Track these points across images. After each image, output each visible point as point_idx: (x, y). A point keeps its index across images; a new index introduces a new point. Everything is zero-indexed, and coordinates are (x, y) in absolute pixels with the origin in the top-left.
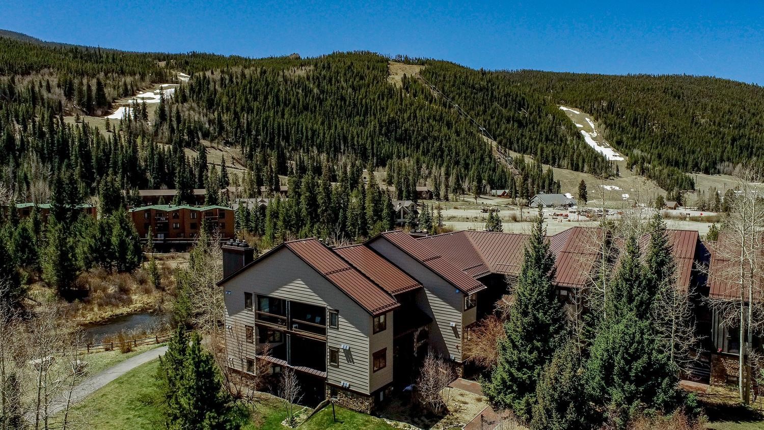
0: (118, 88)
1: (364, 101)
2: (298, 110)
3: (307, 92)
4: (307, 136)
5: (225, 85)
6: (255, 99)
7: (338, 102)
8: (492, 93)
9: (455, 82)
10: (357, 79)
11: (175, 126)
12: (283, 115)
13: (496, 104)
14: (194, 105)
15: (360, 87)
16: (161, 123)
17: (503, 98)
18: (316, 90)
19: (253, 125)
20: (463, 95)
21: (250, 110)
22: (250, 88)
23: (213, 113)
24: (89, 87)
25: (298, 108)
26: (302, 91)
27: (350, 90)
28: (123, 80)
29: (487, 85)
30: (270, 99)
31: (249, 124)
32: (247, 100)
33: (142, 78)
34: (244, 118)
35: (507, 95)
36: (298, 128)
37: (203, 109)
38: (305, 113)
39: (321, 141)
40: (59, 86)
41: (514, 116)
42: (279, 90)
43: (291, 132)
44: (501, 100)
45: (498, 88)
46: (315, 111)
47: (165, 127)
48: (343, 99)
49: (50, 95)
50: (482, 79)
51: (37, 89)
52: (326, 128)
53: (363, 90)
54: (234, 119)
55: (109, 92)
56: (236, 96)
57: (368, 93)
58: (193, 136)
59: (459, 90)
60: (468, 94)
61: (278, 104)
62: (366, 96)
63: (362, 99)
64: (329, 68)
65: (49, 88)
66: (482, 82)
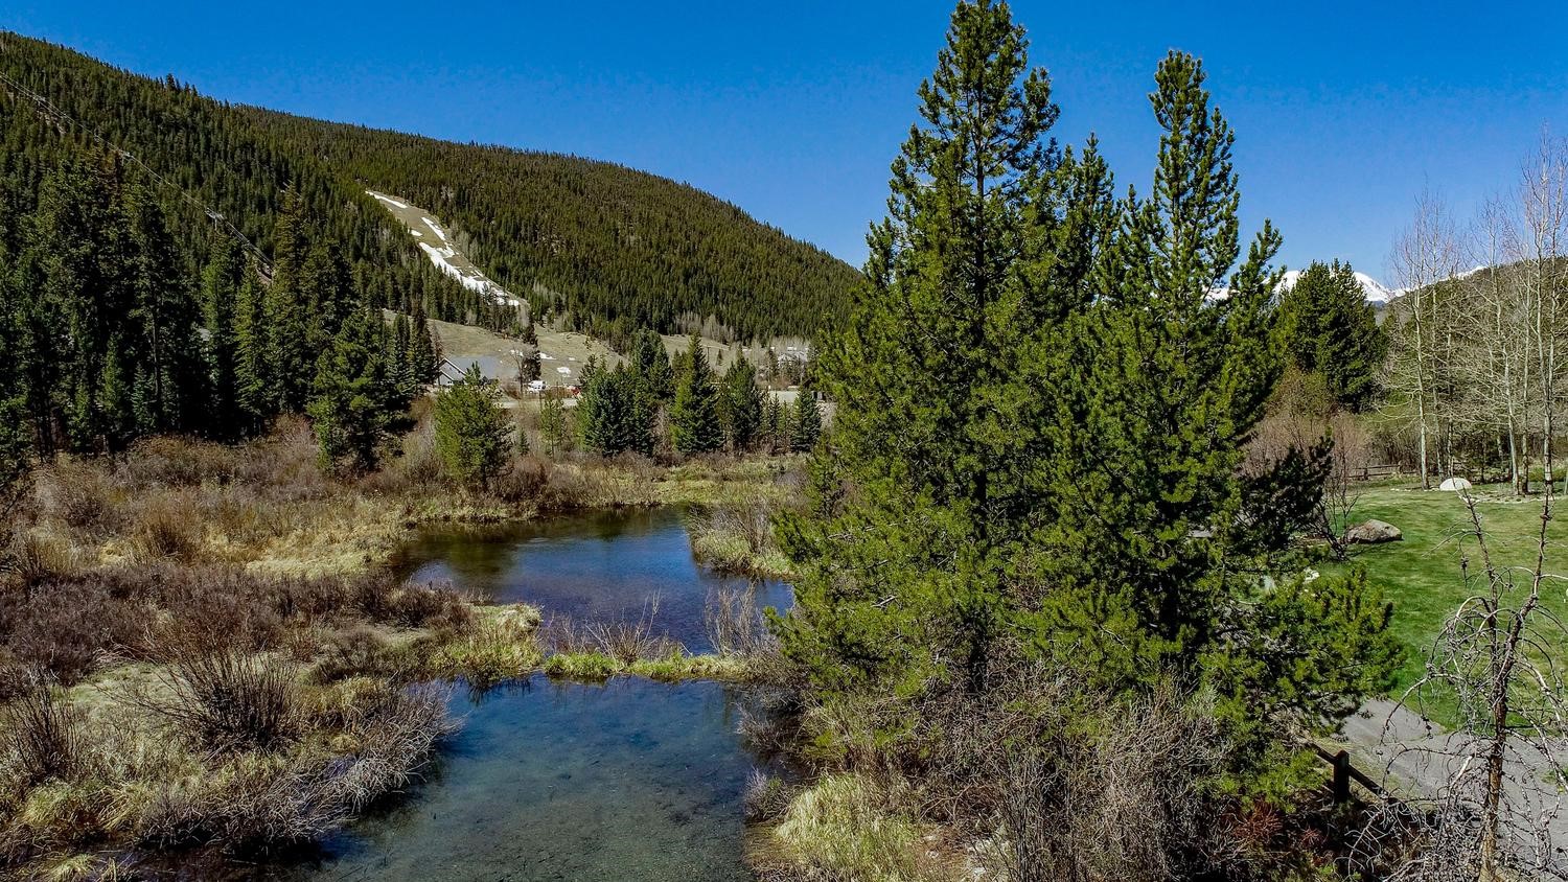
8: (208, 141)
9: (101, 95)
13: (220, 166)
17: (238, 152)
20: (134, 131)
29: (191, 116)
35: (248, 146)
41: (271, 197)
44: (233, 157)
45: (220, 127)
50: (176, 102)
59: (119, 116)
60: (147, 132)
66: (177, 109)
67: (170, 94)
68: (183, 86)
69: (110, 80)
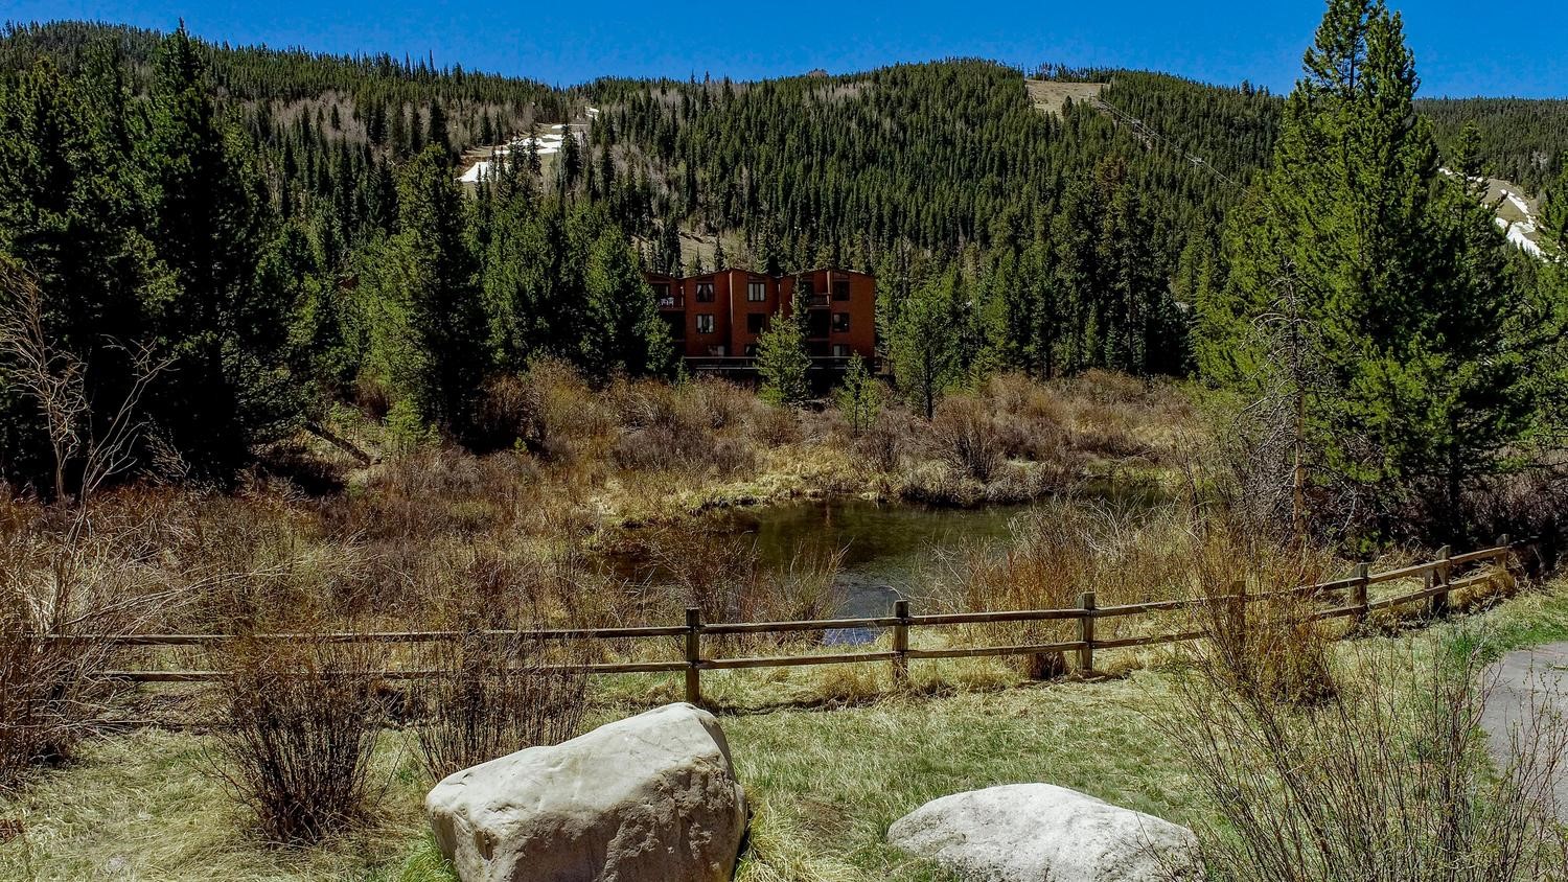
0: (472, 126)
1: (995, 145)
2: (854, 164)
3: (870, 127)
4: (880, 217)
5: (695, 111)
6: (761, 139)
7: (939, 150)
9: (1185, 111)
10: (973, 103)
11: (600, 186)
12: (822, 170)
14: (634, 149)
15: (982, 118)
16: (570, 180)
18: (887, 123)
19: (763, 190)
20: (1209, 138)
21: (751, 161)
22: (748, 119)
23: (676, 165)
24: (416, 117)
25: (854, 158)
26: (859, 125)
27: (960, 125)
28: (481, 111)
29: (1261, 116)
30: (791, 140)
31: (754, 189)
32: (743, 140)
33: (518, 110)
34: (743, 177)
36: (858, 198)
37: (652, 158)
38: (871, 168)
39: (912, 228)
40: (356, 116)
42: (808, 123)
43: (844, 207)
46: (892, 164)
47: (580, 187)
48: (948, 142)
49: (339, 135)
50: (1248, 105)
51: (313, 123)
52: (920, 200)
53: (990, 123)
54: (722, 178)
55: (456, 131)
56: (720, 134)
57: (1000, 131)
58: (641, 208)
59: (1197, 127)
60: (1220, 137)
61: (810, 153)
62: (997, 137)
63: (989, 142)
64: (907, 84)
65: (336, 123)
66: (1249, 112)
67: (1244, 98)
68: (1257, 89)
69: (1194, 95)
